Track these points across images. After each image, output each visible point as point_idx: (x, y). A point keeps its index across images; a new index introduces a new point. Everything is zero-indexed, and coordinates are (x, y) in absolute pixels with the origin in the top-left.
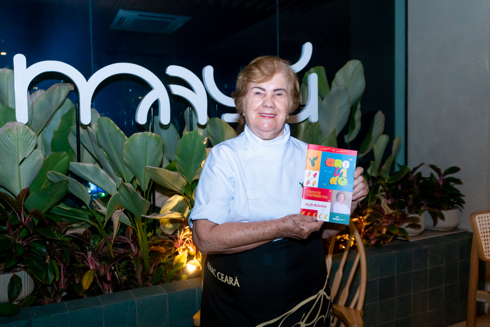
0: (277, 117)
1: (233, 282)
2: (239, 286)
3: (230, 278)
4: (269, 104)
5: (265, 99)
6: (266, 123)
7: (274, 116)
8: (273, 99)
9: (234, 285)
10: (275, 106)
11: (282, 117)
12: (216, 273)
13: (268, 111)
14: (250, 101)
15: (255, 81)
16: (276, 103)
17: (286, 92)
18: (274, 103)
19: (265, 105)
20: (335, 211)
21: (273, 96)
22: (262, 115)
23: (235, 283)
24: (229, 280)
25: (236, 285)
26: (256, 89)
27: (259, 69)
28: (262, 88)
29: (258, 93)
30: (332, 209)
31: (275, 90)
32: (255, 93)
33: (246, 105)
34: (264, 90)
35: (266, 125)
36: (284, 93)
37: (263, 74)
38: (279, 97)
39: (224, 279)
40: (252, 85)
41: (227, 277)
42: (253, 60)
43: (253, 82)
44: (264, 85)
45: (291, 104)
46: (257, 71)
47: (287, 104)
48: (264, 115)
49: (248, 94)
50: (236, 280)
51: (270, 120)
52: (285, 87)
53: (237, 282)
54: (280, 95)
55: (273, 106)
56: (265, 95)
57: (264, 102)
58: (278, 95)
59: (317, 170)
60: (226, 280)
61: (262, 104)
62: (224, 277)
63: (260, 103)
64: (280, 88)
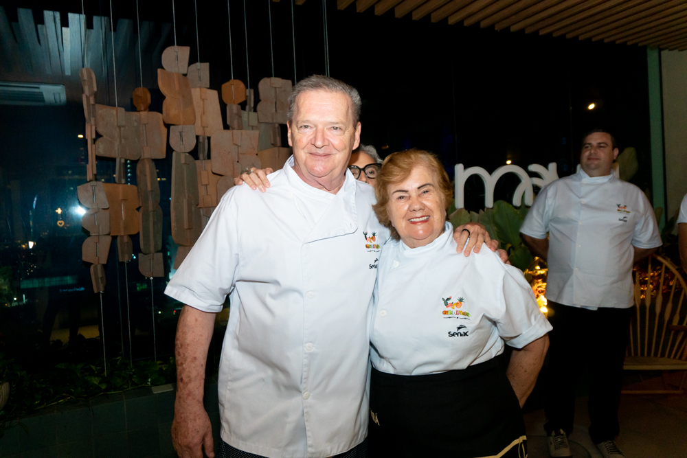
0: (431, 218)
4: (417, 207)
5: (410, 201)
6: (420, 229)
7: (427, 218)
8: (420, 200)
10: (425, 206)
11: (437, 217)
13: (418, 214)
16: (425, 202)
17: (433, 185)
18: (422, 204)
19: (412, 209)
21: (419, 196)
26: (397, 193)
28: (404, 189)
29: (401, 198)
31: (419, 188)
32: (398, 199)
34: (406, 191)
35: (421, 232)
36: (431, 188)
38: (426, 195)
45: (443, 197)
47: (438, 200)
48: (415, 220)
49: (390, 202)
51: (424, 225)
52: (430, 181)
54: (427, 192)
55: (422, 207)
56: (410, 197)
57: (410, 206)
58: (424, 192)
61: (409, 208)
63: (406, 207)
64: (424, 183)
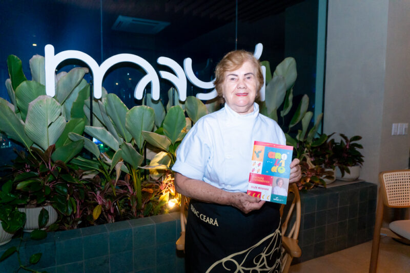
0: (249, 95)
1: (213, 222)
2: (217, 225)
3: (211, 219)
4: (242, 86)
5: (238, 83)
6: (242, 100)
7: (246, 94)
8: (245, 82)
9: (214, 224)
10: (247, 87)
11: (252, 95)
12: (199, 215)
13: (242, 91)
14: (227, 86)
15: (229, 70)
16: (248, 85)
17: (254, 75)
18: (245, 85)
19: (239, 87)
20: (275, 193)
21: (244, 79)
22: (238, 95)
23: (215, 223)
24: (210, 221)
25: (216, 225)
26: (231, 76)
27: (231, 60)
28: (236, 74)
29: (233, 79)
31: (245, 75)
32: (230, 80)
33: (225, 89)
34: (237, 76)
35: (242, 102)
36: (252, 76)
37: (235, 64)
38: (248, 80)
39: (205, 220)
40: (227, 73)
41: (208, 218)
42: (225, 55)
44: (236, 72)
46: (229, 63)
47: (255, 85)
50: (216, 221)
51: (244, 98)
52: (252, 72)
53: (216, 223)
54: (250, 78)
55: (245, 87)
56: (238, 79)
57: (238, 85)
58: (248, 78)
60: (207, 220)
61: (237, 87)
62: (206, 218)
63: (235, 86)
64: (248, 72)
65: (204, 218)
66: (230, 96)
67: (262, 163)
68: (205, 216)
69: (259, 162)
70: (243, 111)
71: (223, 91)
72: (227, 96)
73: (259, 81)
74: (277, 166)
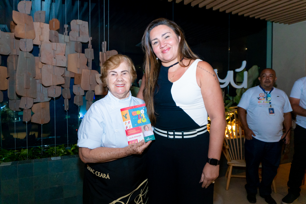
0: (126, 86)
1: (106, 177)
2: (109, 178)
3: (104, 174)
4: (120, 80)
5: (117, 77)
7: (124, 85)
8: (122, 77)
9: (107, 178)
10: (123, 80)
11: (128, 86)
12: (94, 172)
13: (120, 83)
14: (109, 79)
15: (110, 68)
16: (124, 78)
18: (122, 79)
19: (118, 80)
20: (146, 136)
21: (121, 75)
23: (107, 177)
24: (104, 176)
25: (108, 178)
26: (112, 72)
27: (112, 62)
28: (115, 71)
29: (113, 75)
30: (144, 135)
31: (122, 72)
32: (112, 75)
33: (108, 81)
34: (116, 72)
35: (120, 91)
36: (127, 72)
37: (114, 64)
38: (125, 75)
39: (100, 175)
40: (109, 71)
41: (102, 174)
43: (110, 69)
44: (115, 70)
45: (132, 77)
47: (129, 78)
48: (118, 85)
49: (108, 76)
50: (108, 175)
51: (122, 88)
52: (127, 70)
53: (108, 177)
54: (125, 74)
55: (122, 80)
56: (117, 75)
57: (117, 79)
58: (124, 74)
59: (129, 120)
60: (101, 175)
61: (116, 80)
62: (100, 174)
63: (115, 80)
64: (124, 70)
65: (99, 174)
66: (112, 86)
67: (130, 121)
68: (99, 173)
69: (128, 121)
70: (121, 97)
71: (107, 83)
72: (109, 86)
73: (132, 75)
74: (141, 119)
